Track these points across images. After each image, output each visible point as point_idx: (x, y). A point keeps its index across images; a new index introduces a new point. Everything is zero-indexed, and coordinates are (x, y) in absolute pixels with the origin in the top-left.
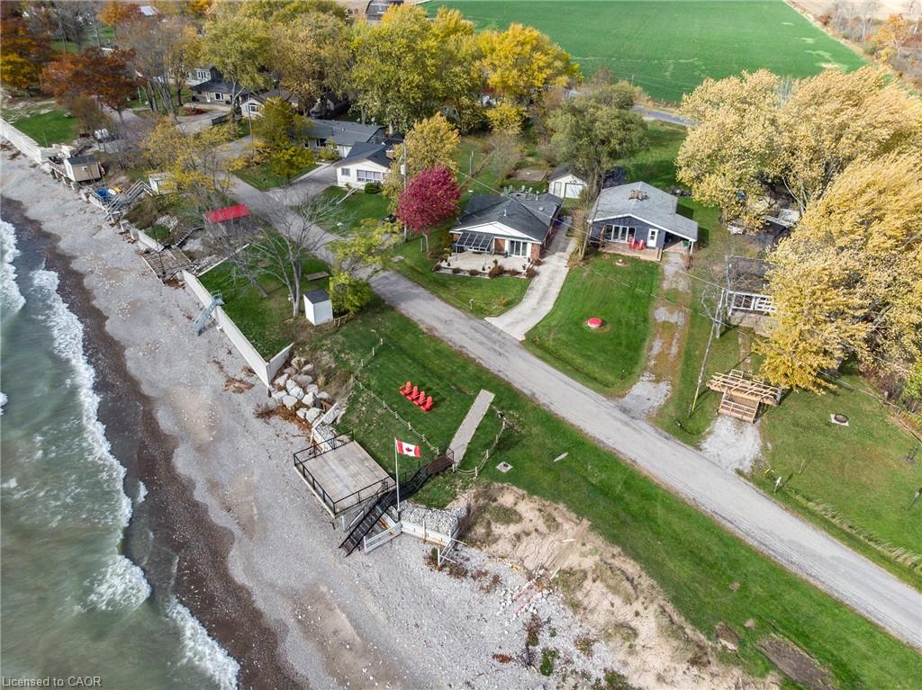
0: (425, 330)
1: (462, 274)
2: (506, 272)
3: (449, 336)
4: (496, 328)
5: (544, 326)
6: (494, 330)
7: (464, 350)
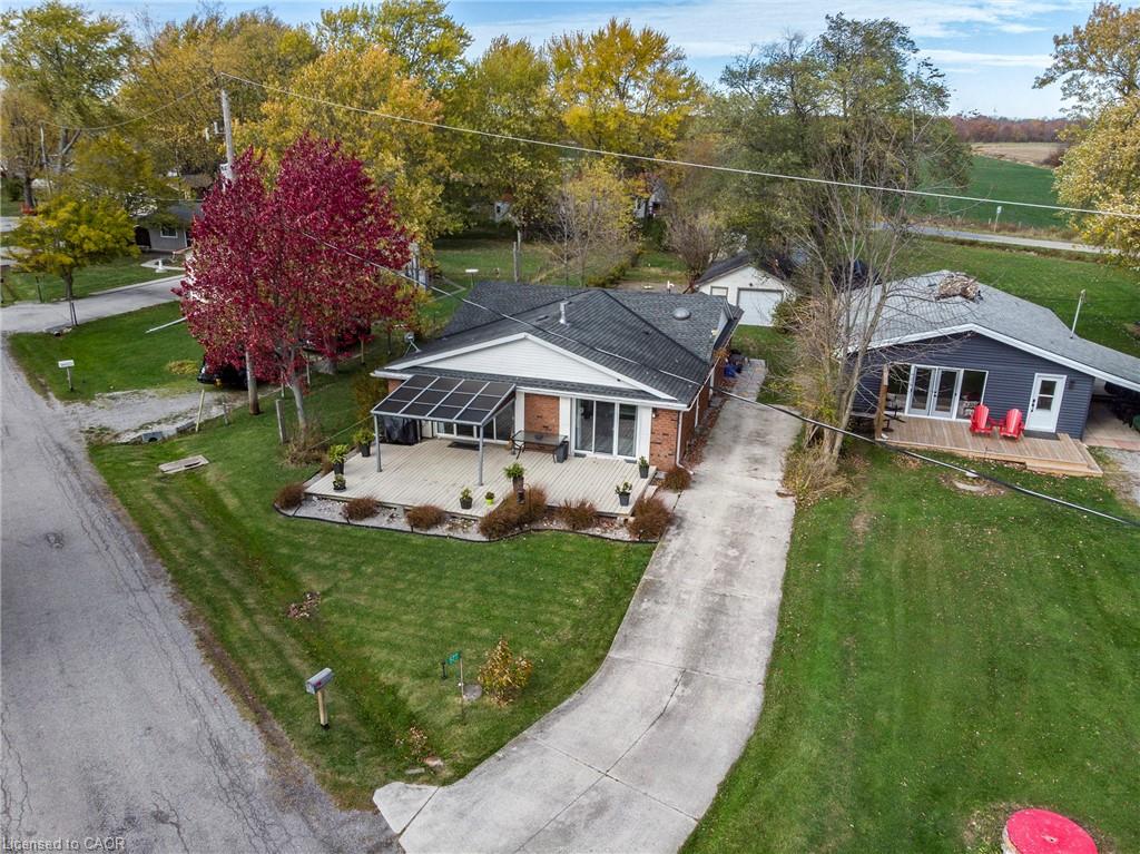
1: (380, 521)
2: (551, 512)
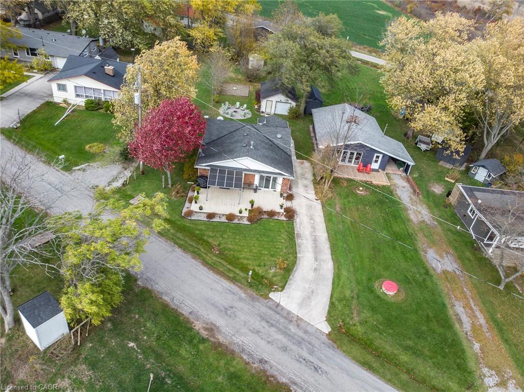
0: (204, 333)
1: (216, 219)
2: (264, 212)
3: (238, 339)
4: (289, 313)
5: (340, 300)
6: (288, 317)
7: (267, 367)
